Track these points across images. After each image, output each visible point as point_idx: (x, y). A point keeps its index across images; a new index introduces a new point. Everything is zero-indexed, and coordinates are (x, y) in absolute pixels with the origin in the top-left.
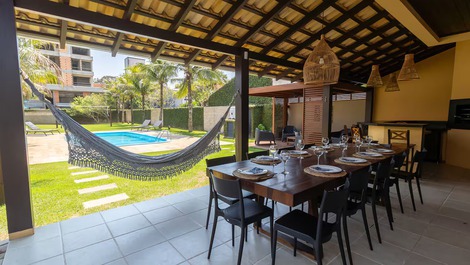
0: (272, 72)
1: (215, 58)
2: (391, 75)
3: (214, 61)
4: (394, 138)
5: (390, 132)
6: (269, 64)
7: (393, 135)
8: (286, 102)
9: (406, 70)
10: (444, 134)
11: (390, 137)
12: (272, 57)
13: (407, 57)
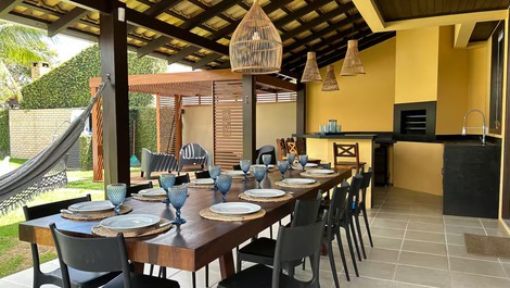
0: (163, 49)
1: (57, 13)
2: (328, 68)
3: (53, 17)
4: (341, 155)
5: (336, 147)
6: (159, 35)
7: (340, 151)
8: (178, 104)
9: (349, 61)
10: (391, 149)
11: (336, 154)
12: (164, 24)
13: (351, 44)
